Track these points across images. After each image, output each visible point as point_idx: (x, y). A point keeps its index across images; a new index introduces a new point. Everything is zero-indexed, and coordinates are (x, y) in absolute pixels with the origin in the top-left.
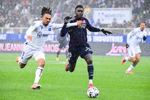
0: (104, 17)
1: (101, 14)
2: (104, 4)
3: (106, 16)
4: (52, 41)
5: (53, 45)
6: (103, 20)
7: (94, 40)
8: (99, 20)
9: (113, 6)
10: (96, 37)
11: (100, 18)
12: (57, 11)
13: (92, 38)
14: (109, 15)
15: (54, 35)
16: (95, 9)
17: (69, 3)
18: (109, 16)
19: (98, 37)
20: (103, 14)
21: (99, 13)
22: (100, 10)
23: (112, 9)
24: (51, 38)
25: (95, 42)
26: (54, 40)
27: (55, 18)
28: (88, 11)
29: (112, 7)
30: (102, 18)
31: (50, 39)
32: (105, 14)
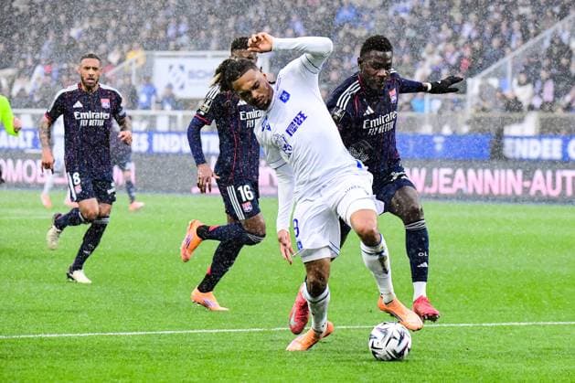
0: (184, 77)
1: (176, 68)
2: (185, 39)
3: (192, 75)
4: (26, 148)
5: (29, 162)
6: (182, 87)
7: (156, 148)
8: (170, 86)
9: (214, 44)
10: (161, 136)
11: (173, 81)
12: (43, 57)
13: (150, 140)
14: (200, 71)
15: (34, 131)
16: (158, 53)
17: (80, 35)
18: (201, 75)
19: (168, 136)
20: (182, 68)
21: (171, 67)
22: (175, 57)
23: (209, 53)
24: (25, 139)
25: (159, 154)
26: (35, 145)
27: (39, 79)
28: (137, 61)
29: (207, 49)
30: (178, 80)
31: (22, 145)
32: (187, 69)
